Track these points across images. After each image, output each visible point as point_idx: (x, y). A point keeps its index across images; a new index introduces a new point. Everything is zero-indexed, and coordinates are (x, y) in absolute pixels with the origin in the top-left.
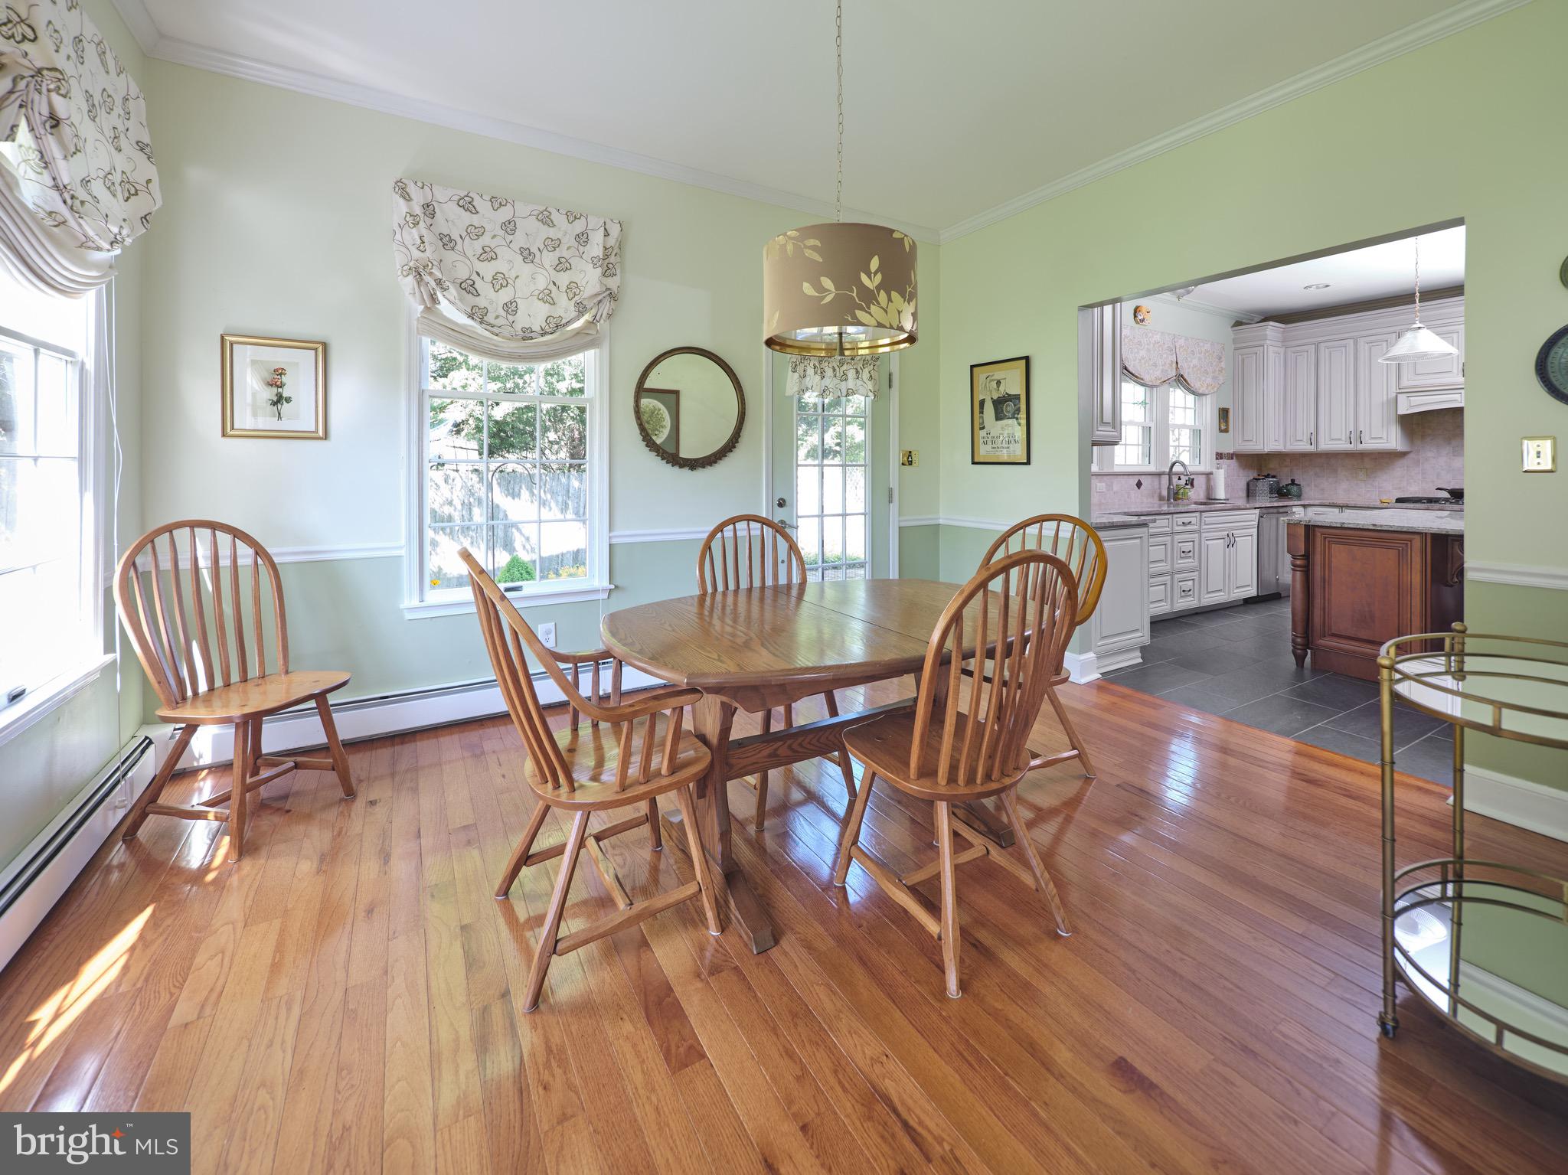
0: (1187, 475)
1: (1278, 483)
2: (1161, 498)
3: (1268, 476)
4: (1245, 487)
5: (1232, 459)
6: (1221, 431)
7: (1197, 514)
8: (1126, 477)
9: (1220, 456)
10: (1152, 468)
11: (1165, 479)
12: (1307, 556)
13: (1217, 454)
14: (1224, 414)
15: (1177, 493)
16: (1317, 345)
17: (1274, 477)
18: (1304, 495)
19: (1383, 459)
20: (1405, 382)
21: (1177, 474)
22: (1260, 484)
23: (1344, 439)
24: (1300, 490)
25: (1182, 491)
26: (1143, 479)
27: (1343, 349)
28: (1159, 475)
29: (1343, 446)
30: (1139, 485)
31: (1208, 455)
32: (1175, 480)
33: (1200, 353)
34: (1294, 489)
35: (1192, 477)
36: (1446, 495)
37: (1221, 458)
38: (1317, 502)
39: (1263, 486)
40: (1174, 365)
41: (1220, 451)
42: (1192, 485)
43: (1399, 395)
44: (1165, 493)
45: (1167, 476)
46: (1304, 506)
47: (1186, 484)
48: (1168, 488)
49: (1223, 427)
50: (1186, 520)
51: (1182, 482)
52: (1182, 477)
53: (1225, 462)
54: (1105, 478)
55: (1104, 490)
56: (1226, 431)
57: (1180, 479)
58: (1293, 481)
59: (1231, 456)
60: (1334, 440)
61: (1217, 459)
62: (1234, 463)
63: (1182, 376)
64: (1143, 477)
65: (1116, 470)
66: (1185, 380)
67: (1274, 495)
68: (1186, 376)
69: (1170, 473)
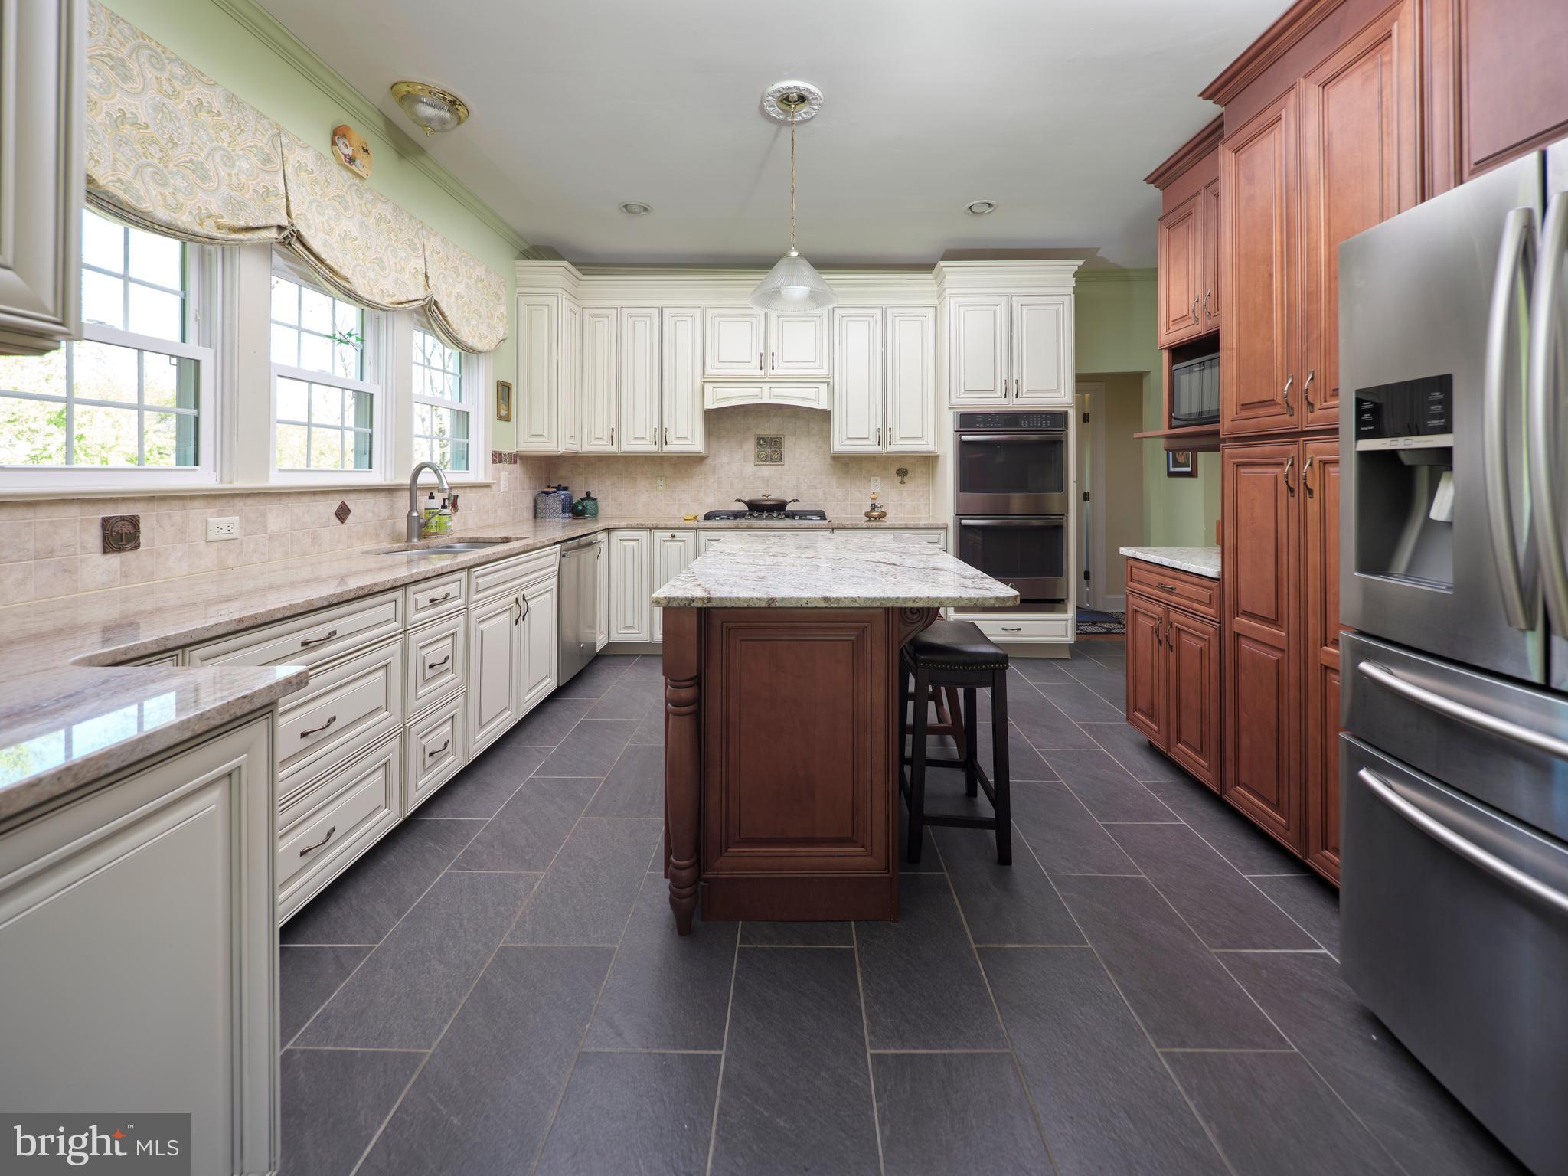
0: (443, 491)
1: (570, 497)
2: (395, 537)
3: (559, 488)
4: (531, 505)
5: (515, 462)
6: (501, 418)
7: (463, 575)
8: (306, 499)
9: (498, 458)
10: (375, 477)
11: (403, 501)
12: (699, 681)
13: (494, 454)
14: (504, 391)
15: (426, 525)
16: (619, 310)
17: (565, 489)
18: (601, 513)
19: (683, 465)
20: (709, 371)
21: (425, 488)
22: (551, 499)
23: (648, 437)
24: (596, 505)
25: (433, 521)
26: (351, 502)
27: (648, 320)
28: (391, 490)
29: (647, 447)
30: (343, 513)
31: (480, 457)
32: (423, 501)
33: (469, 278)
34: (589, 504)
35: (454, 493)
36: (744, 507)
37: (500, 461)
38: (623, 524)
39: (555, 502)
40: (422, 278)
41: (498, 449)
42: (454, 505)
43: (706, 384)
44: (402, 526)
45: (407, 493)
46: (608, 530)
47: (444, 507)
48: (409, 516)
49: (503, 412)
50: (437, 593)
51: (437, 503)
52: (436, 494)
53: (506, 470)
54: (239, 504)
55: (236, 533)
56: (507, 418)
57: (431, 497)
58: (588, 494)
59: (514, 458)
60: (637, 441)
61: (494, 462)
62: (517, 469)
63: (436, 303)
64: (353, 496)
65: (276, 481)
66: (442, 314)
67: (567, 515)
68: (443, 306)
69: (413, 488)
